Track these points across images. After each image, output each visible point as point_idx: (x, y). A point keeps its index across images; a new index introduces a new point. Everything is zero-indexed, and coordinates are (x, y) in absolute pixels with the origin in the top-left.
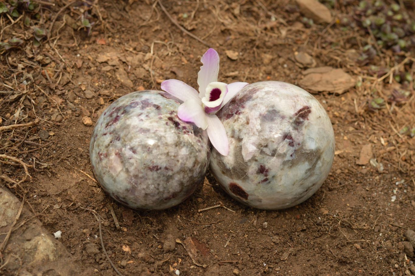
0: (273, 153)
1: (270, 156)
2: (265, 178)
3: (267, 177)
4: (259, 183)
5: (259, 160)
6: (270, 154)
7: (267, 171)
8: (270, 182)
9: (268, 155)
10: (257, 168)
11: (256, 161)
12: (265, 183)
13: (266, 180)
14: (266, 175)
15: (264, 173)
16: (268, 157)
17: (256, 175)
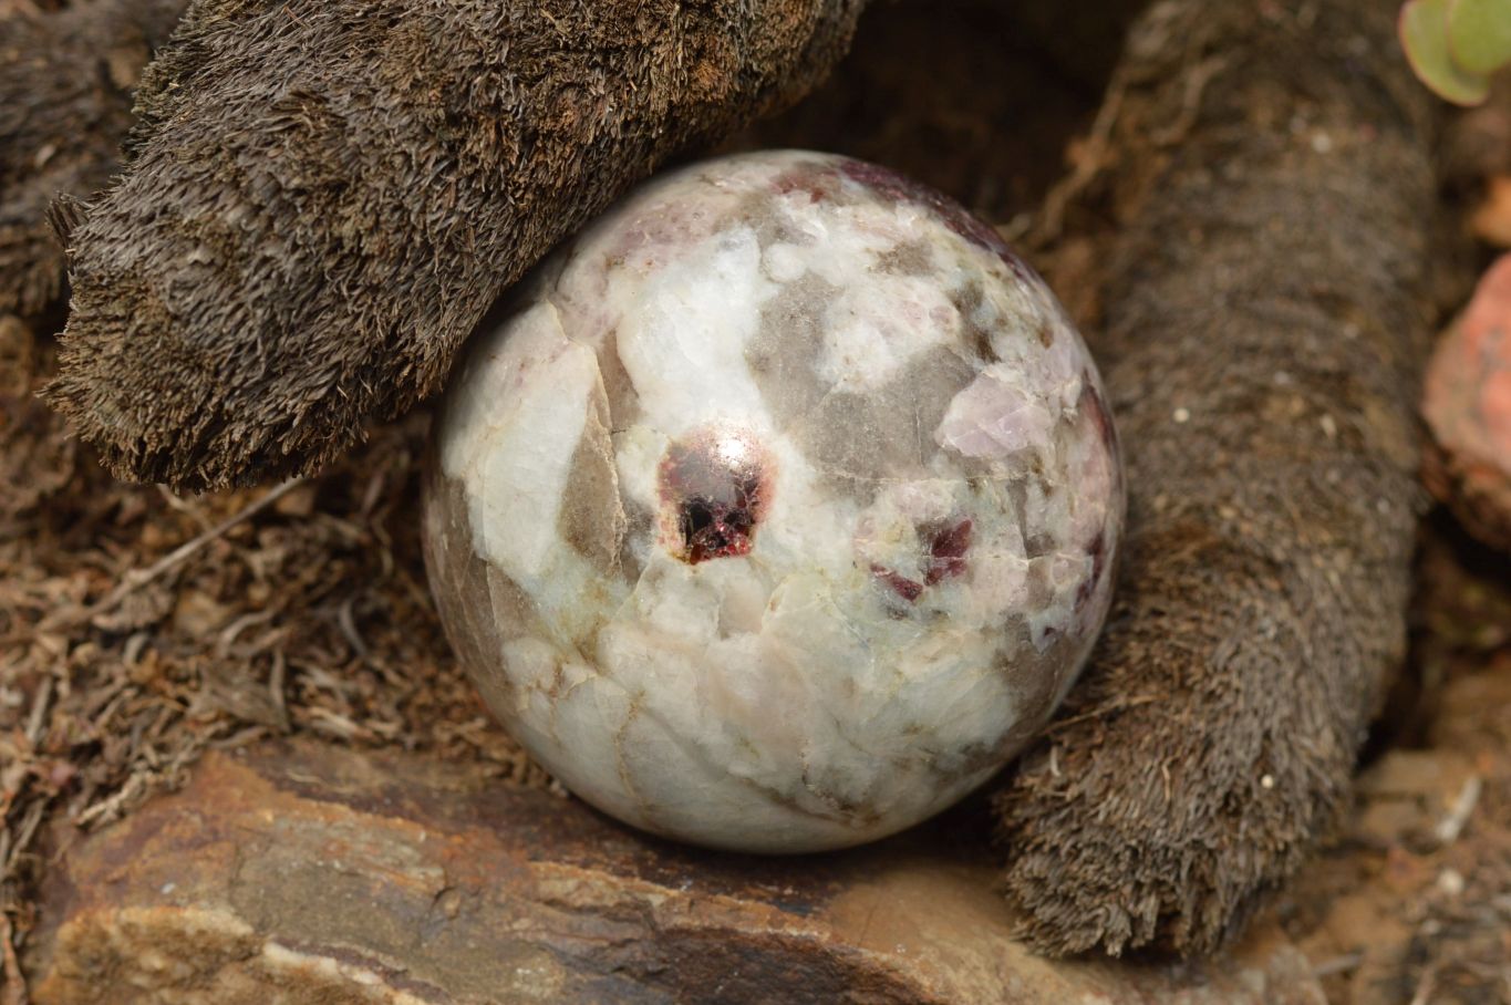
0: (1041, 541)
1: (1024, 534)
2: (919, 579)
3: (926, 589)
4: (874, 568)
5: (983, 496)
6: (1030, 535)
7: (955, 567)
8: (901, 615)
9: (1023, 526)
10: (946, 513)
11: (974, 485)
12: (891, 597)
13: (909, 591)
14: (933, 577)
15: (943, 562)
16: (1017, 529)
17: (911, 531)
